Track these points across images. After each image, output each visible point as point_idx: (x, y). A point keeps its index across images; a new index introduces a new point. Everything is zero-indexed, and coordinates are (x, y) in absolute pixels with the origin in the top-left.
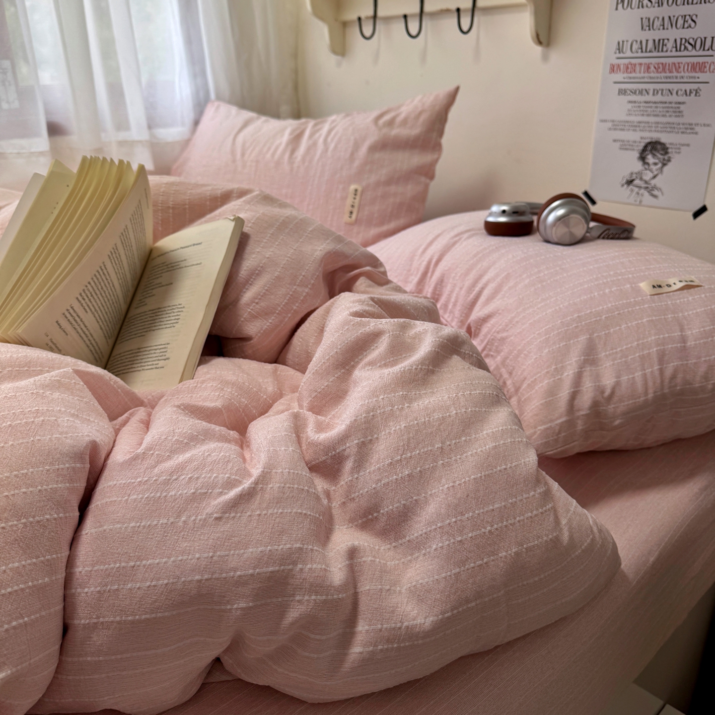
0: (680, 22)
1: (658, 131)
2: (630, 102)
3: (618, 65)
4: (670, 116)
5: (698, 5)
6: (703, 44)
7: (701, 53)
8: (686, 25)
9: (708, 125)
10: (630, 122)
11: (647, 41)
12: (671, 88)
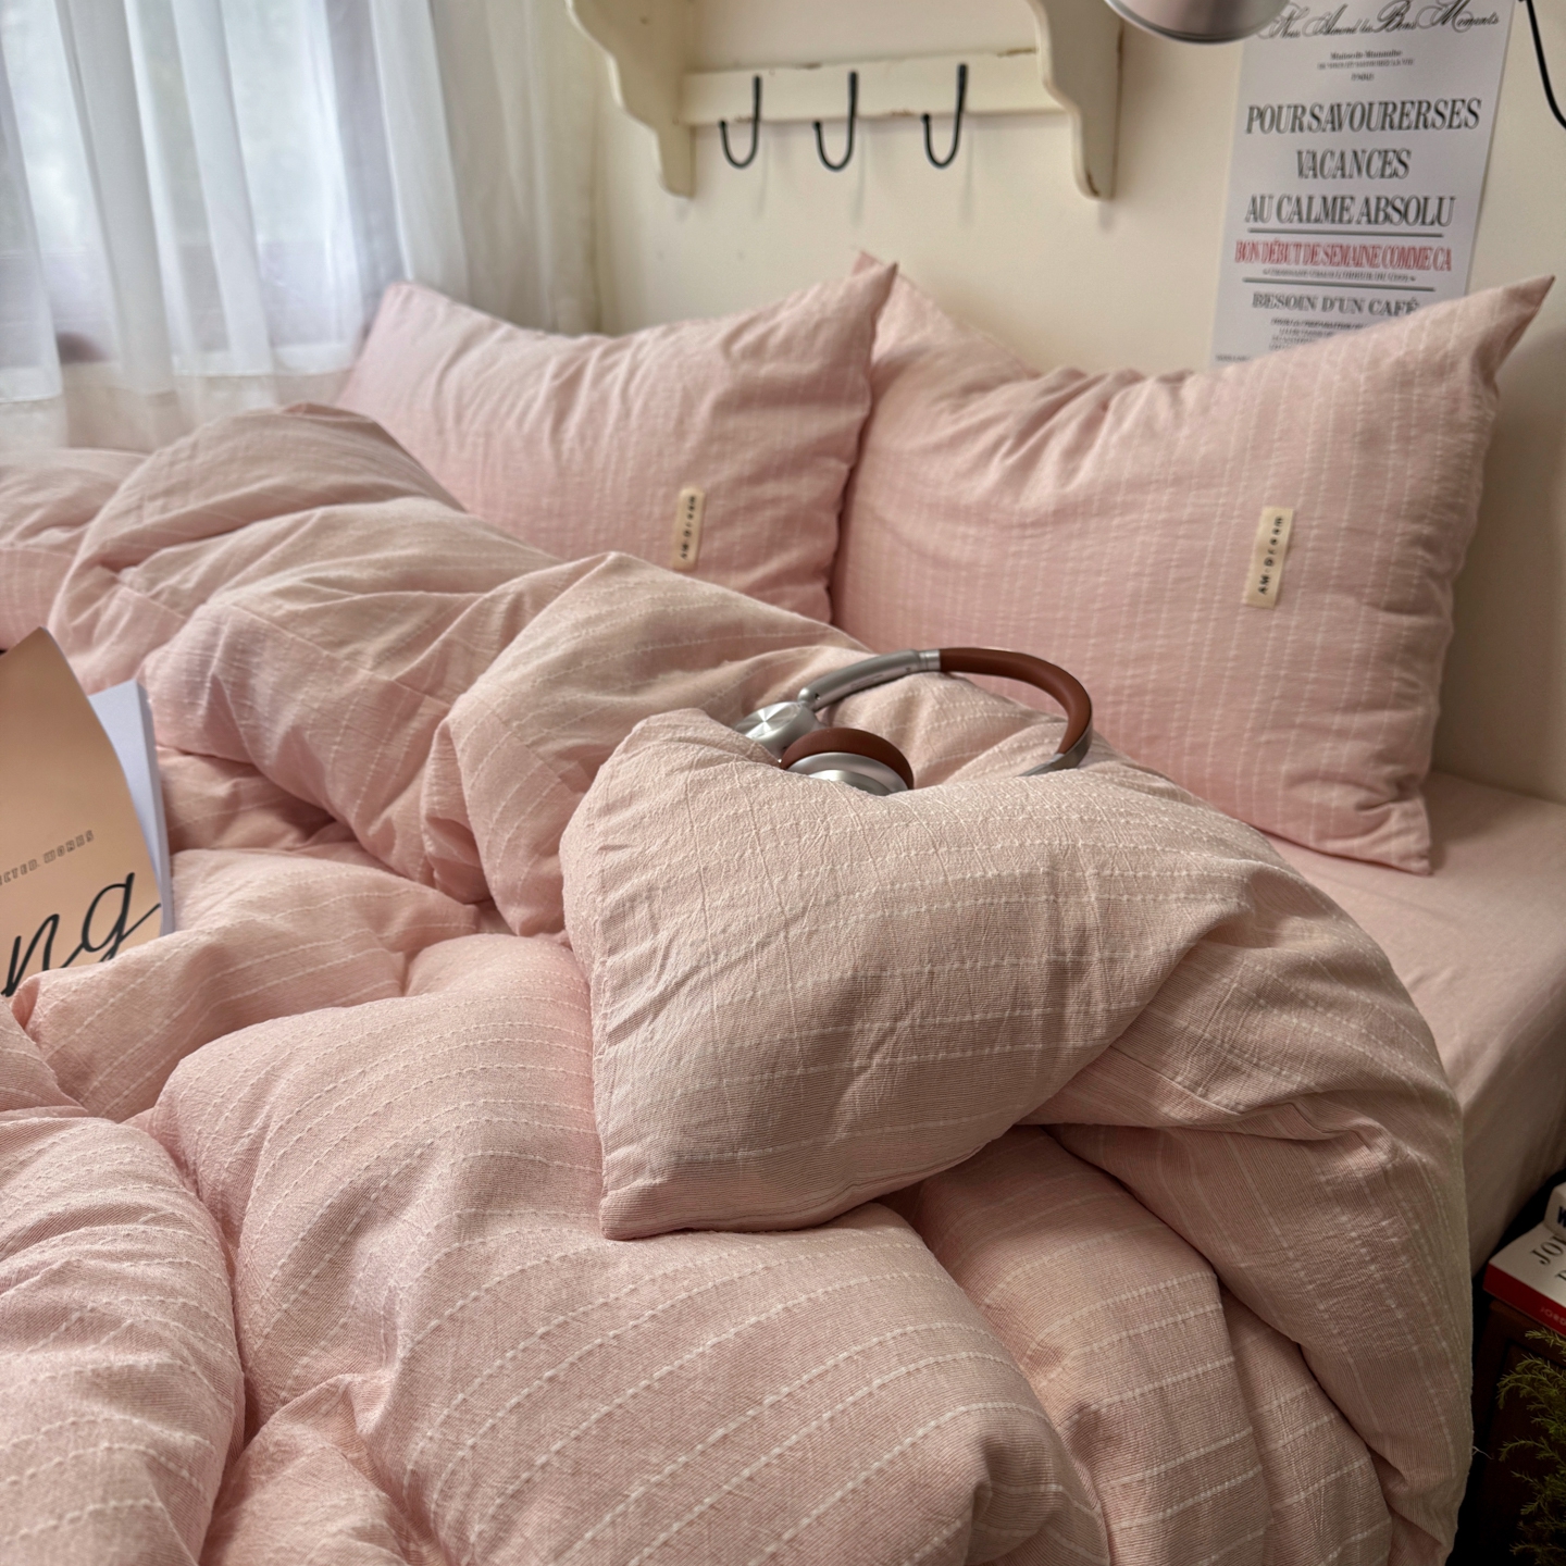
0: (1377, 163)
2: (1277, 321)
3: (1254, 246)
5: (1412, 131)
6: (1422, 211)
7: (1418, 228)
8: (1388, 171)
11: (1311, 199)
12: (1358, 298)
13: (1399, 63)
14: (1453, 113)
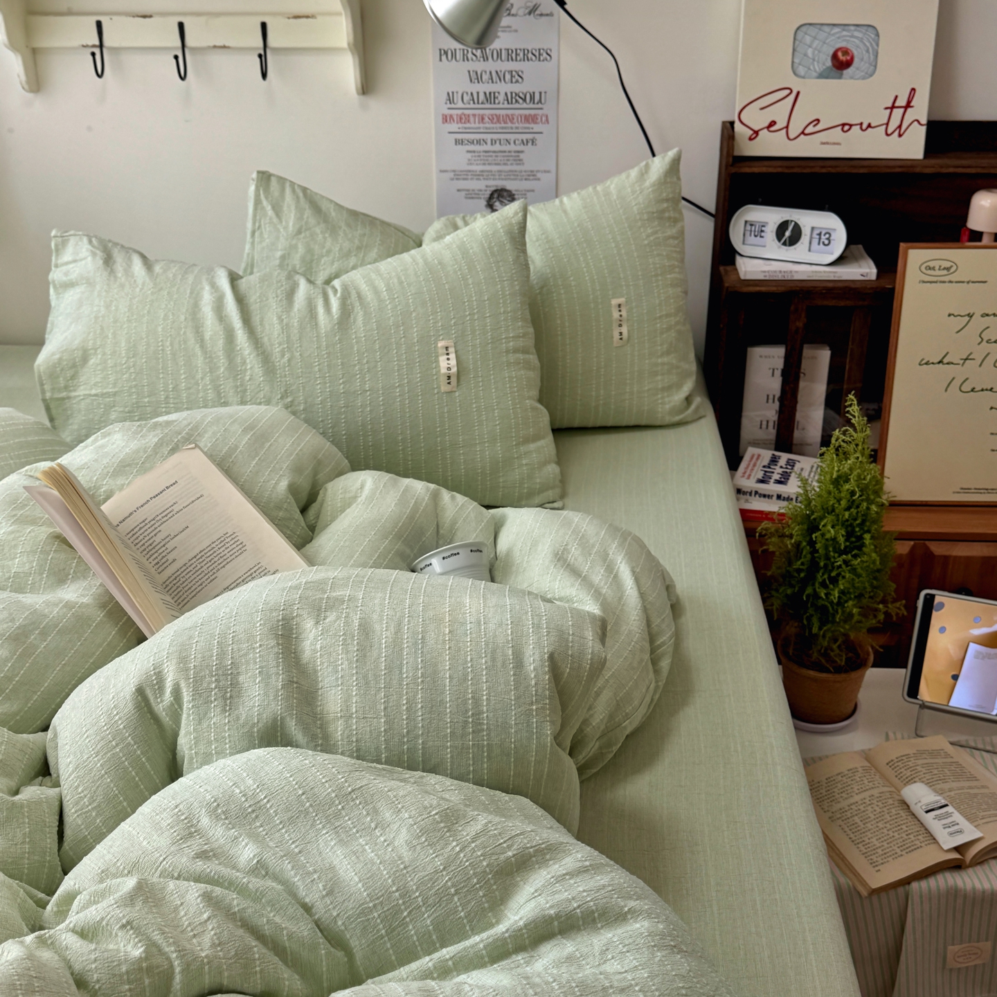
0: (508, 77)
1: (502, 179)
2: (468, 152)
3: (451, 116)
4: (512, 164)
5: (522, 62)
6: (532, 98)
7: (531, 106)
8: (514, 80)
9: (548, 172)
10: (473, 171)
11: (478, 93)
12: (508, 138)
13: (510, 31)
14: (540, 54)
